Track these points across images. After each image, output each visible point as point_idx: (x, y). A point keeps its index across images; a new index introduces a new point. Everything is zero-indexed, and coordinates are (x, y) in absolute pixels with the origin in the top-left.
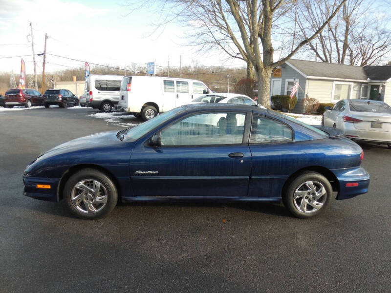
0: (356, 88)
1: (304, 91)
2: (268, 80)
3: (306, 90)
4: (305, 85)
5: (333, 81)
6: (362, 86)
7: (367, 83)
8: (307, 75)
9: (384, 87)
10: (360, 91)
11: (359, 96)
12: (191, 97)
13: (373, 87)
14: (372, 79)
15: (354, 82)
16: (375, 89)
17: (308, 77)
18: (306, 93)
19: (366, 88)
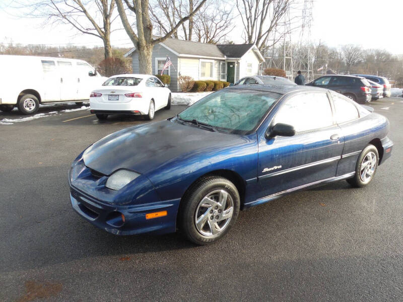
0: (217, 65)
1: (177, 69)
2: (150, 59)
3: (178, 68)
4: (177, 64)
5: (199, 58)
6: (221, 64)
7: (224, 61)
8: (179, 53)
9: (238, 63)
10: (219, 67)
11: (219, 72)
12: (77, 80)
13: (229, 64)
14: (228, 56)
15: (215, 60)
16: (231, 66)
17: (181, 55)
18: (178, 72)
19: (224, 64)
